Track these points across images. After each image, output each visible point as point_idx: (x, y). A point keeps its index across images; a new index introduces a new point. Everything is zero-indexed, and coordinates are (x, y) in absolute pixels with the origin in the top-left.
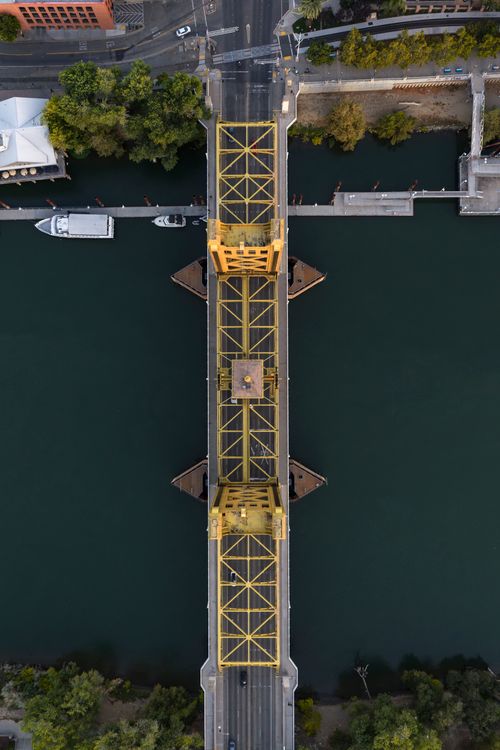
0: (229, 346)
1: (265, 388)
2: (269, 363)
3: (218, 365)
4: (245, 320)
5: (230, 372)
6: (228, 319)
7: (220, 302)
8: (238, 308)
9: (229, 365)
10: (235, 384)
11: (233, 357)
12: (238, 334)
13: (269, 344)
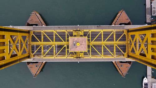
0: (94, 35)
1: (74, 52)
2: (85, 54)
3: (85, 30)
4: (106, 42)
5: (81, 36)
6: (106, 35)
7: (115, 31)
8: (111, 39)
9: (85, 35)
10: (76, 38)
11: (89, 37)
12: (99, 39)
13: (94, 53)
